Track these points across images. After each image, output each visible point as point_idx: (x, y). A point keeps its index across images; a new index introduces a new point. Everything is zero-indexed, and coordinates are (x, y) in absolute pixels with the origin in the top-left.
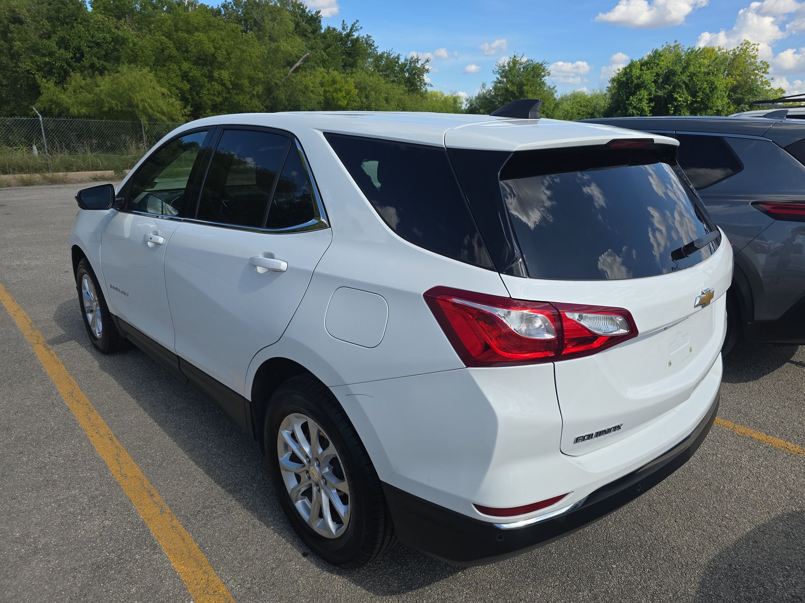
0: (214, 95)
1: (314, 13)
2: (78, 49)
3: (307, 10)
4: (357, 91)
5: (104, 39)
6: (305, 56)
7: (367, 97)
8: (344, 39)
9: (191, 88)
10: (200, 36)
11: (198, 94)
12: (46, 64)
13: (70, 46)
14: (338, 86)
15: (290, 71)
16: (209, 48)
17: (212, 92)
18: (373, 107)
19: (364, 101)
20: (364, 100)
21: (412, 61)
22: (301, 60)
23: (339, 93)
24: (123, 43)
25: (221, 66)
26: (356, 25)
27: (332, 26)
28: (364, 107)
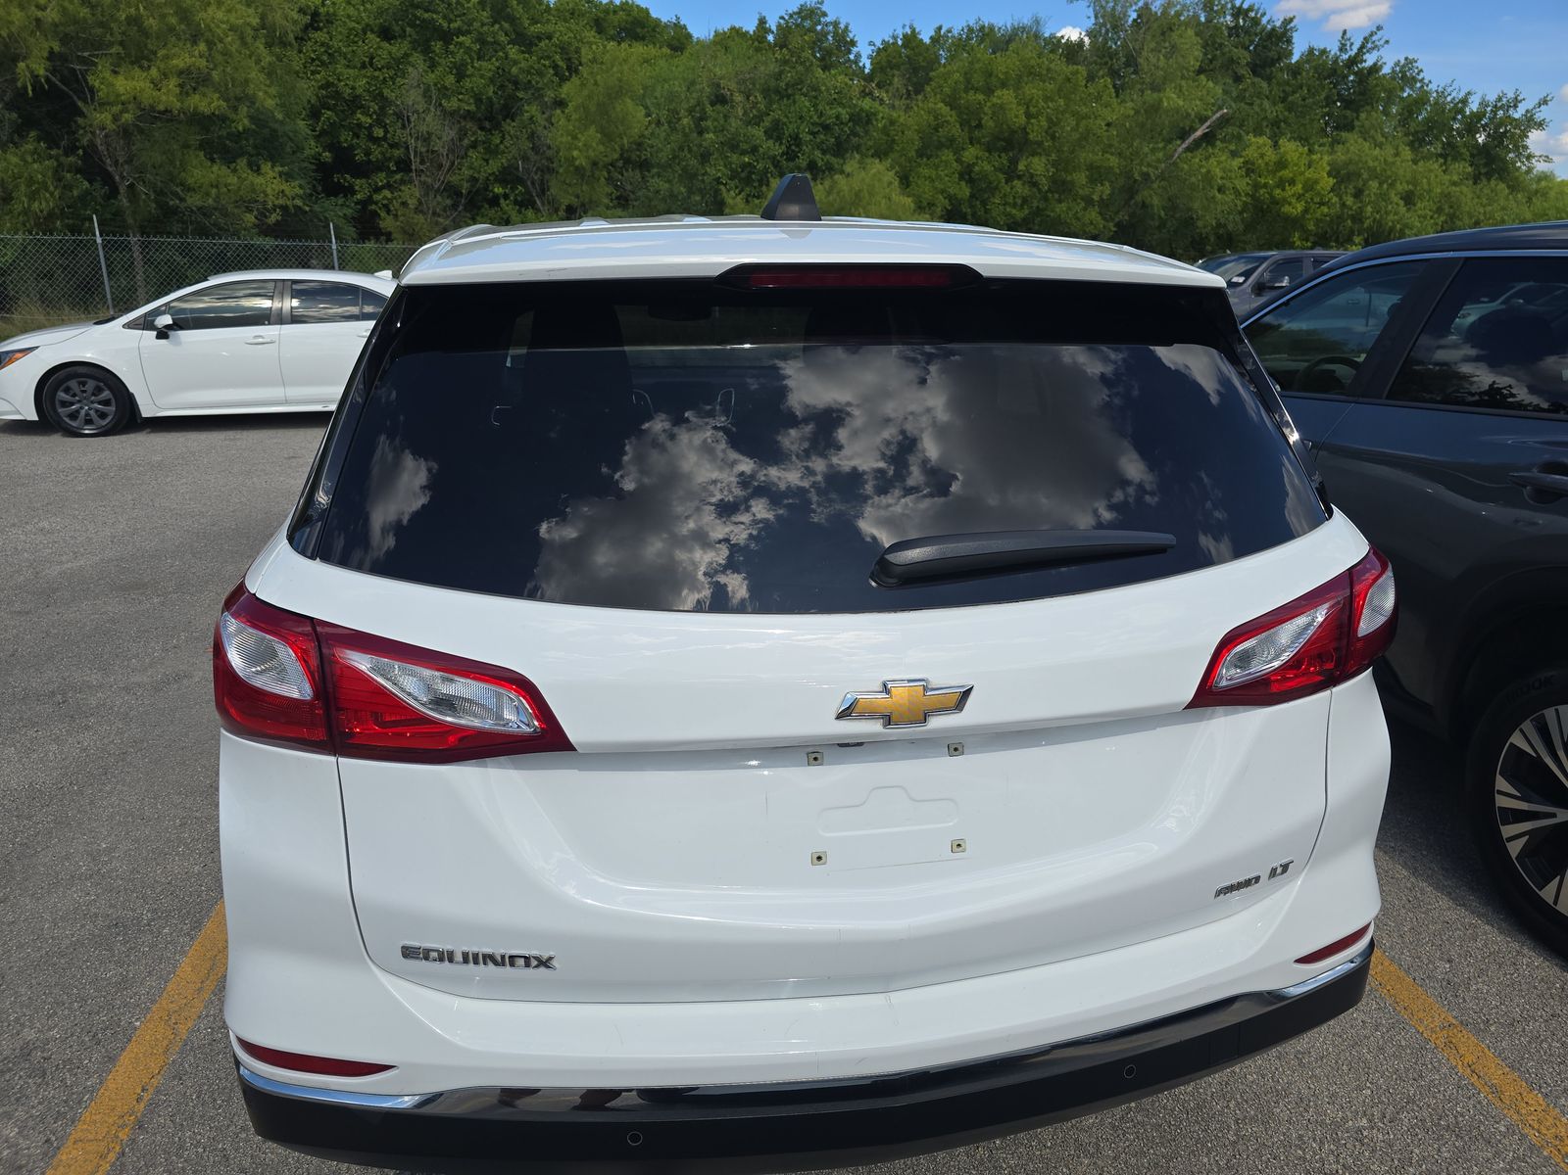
0: (1014, 205)
1: (1278, 24)
2: (796, 139)
3: (1264, 20)
4: (1332, 181)
5: (838, 117)
6: (1218, 115)
7: (1358, 194)
8: (1339, 72)
9: (972, 196)
10: (1005, 96)
11: (984, 203)
12: (744, 166)
13: (784, 134)
14: (1286, 173)
15: (1180, 149)
16: (1016, 116)
17: (1011, 201)
18: (1368, 214)
19: (1348, 203)
20: (1350, 201)
21: (1499, 104)
22: (1208, 124)
23: (1287, 188)
24: (869, 122)
25: (1036, 149)
26: (1374, 38)
27: (1319, 45)
28: (1345, 216)
